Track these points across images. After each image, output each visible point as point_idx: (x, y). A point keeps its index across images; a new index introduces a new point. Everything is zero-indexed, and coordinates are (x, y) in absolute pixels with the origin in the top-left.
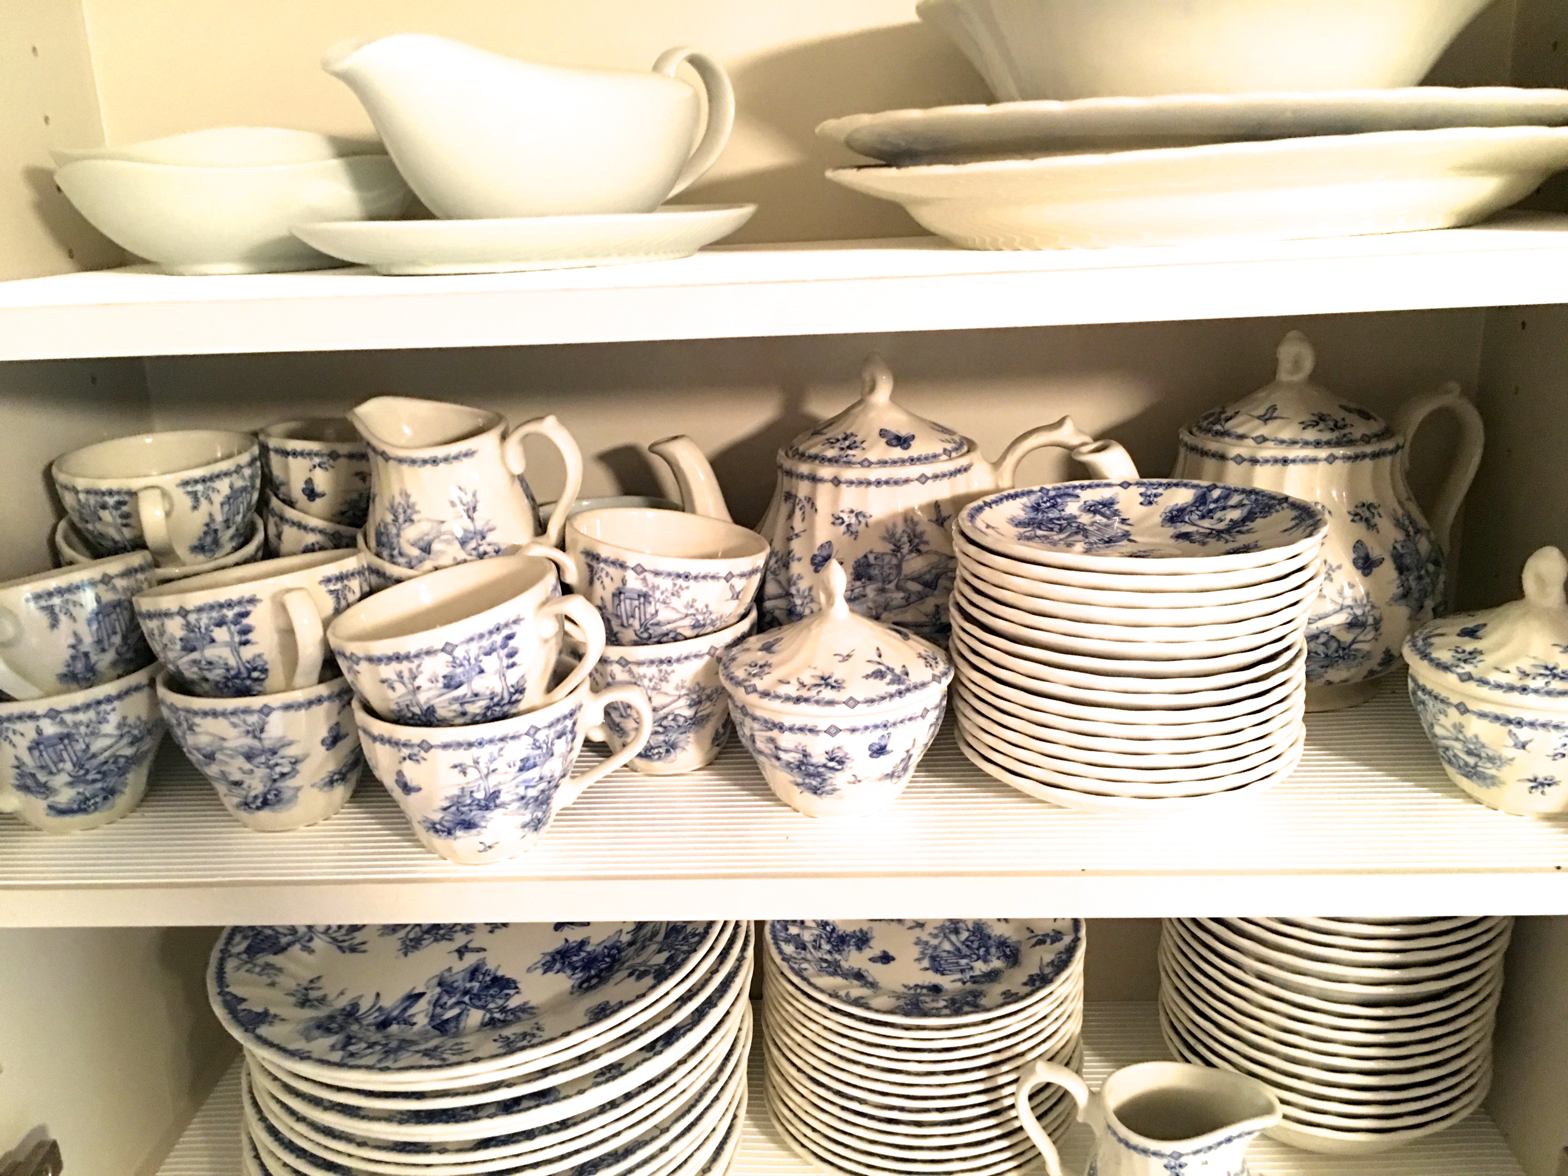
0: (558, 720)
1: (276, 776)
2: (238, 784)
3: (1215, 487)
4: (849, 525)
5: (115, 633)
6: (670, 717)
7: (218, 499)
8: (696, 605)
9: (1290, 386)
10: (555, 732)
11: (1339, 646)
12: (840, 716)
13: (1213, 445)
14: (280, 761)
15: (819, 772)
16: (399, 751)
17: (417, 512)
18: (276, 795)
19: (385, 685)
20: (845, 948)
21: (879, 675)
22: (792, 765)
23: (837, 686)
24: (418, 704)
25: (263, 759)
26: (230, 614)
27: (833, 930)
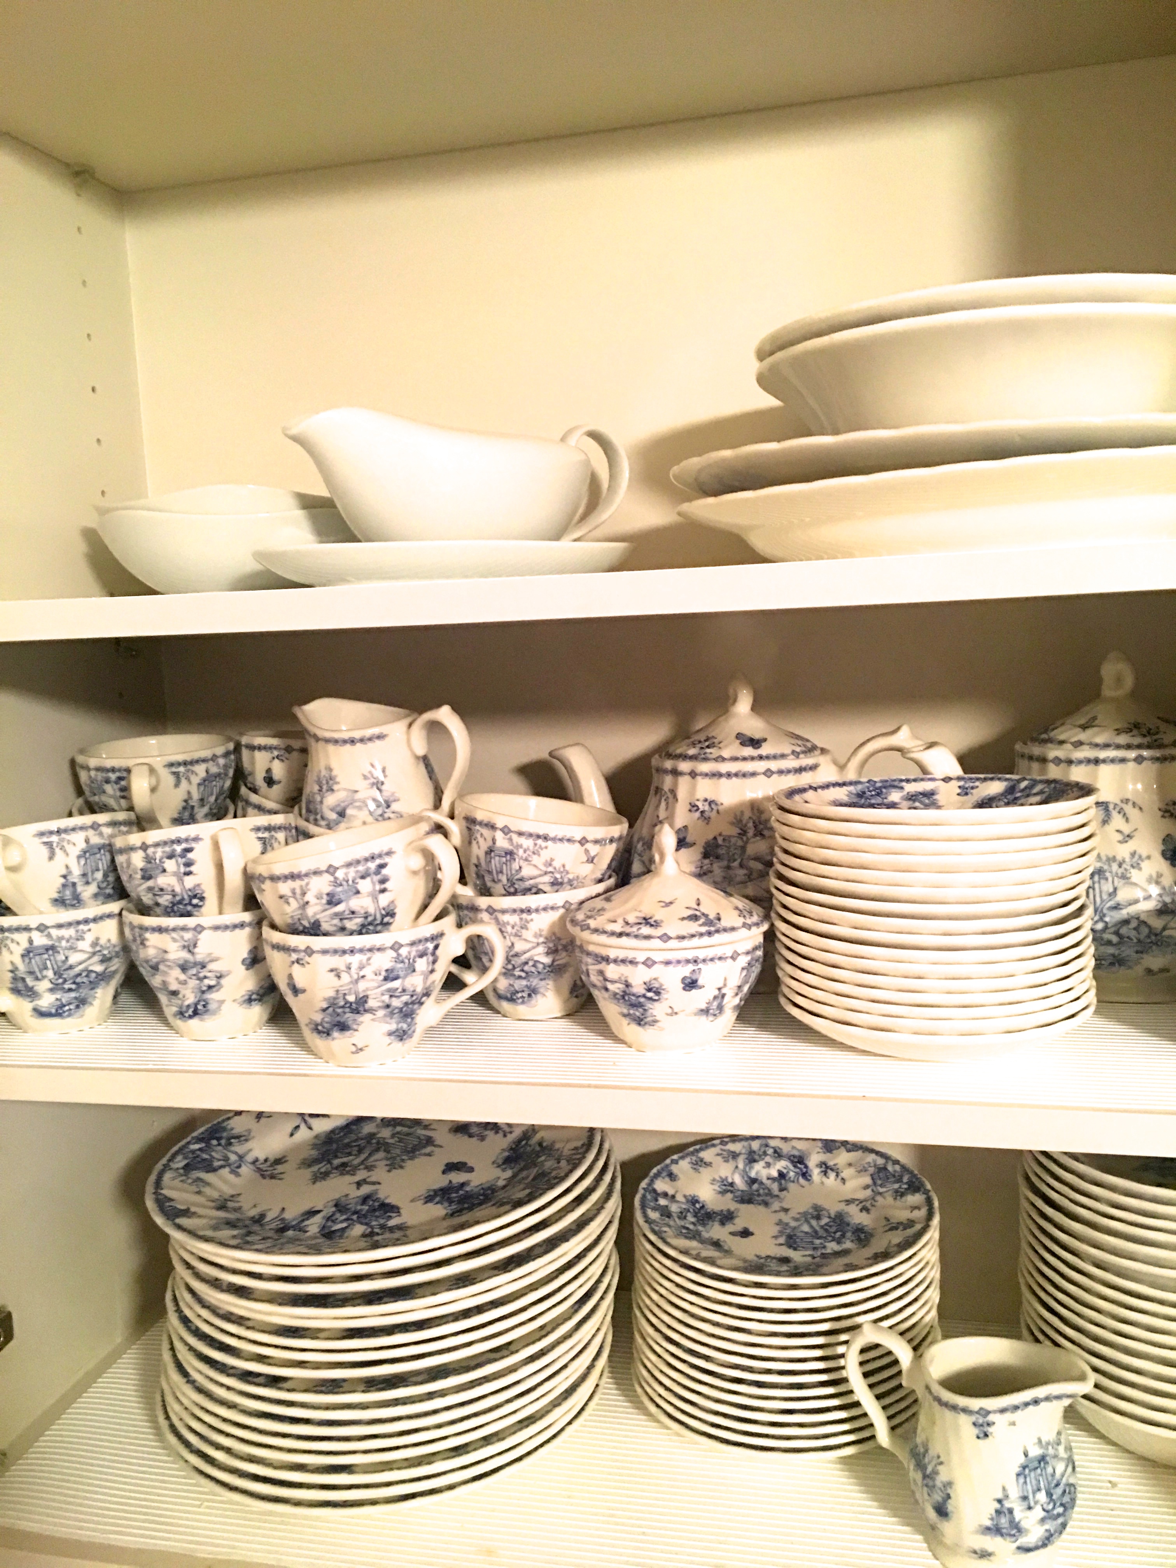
0: (420, 941)
1: (204, 988)
2: (175, 993)
3: (1024, 779)
4: (702, 812)
5: (98, 870)
6: (531, 963)
7: (196, 780)
8: (555, 864)
9: (1113, 700)
10: (417, 951)
11: (1150, 932)
12: (655, 949)
13: (1036, 750)
14: (209, 974)
15: (640, 1003)
16: (290, 955)
17: (338, 783)
18: (204, 1006)
19: (283, 900)
20: (710, 1223)
21: (694, 918)
22: (618, 996)
23: (656, 925)
24: (307, 918)
25: (194, 971)
26: (179, 848)
27: (703, 1207)
